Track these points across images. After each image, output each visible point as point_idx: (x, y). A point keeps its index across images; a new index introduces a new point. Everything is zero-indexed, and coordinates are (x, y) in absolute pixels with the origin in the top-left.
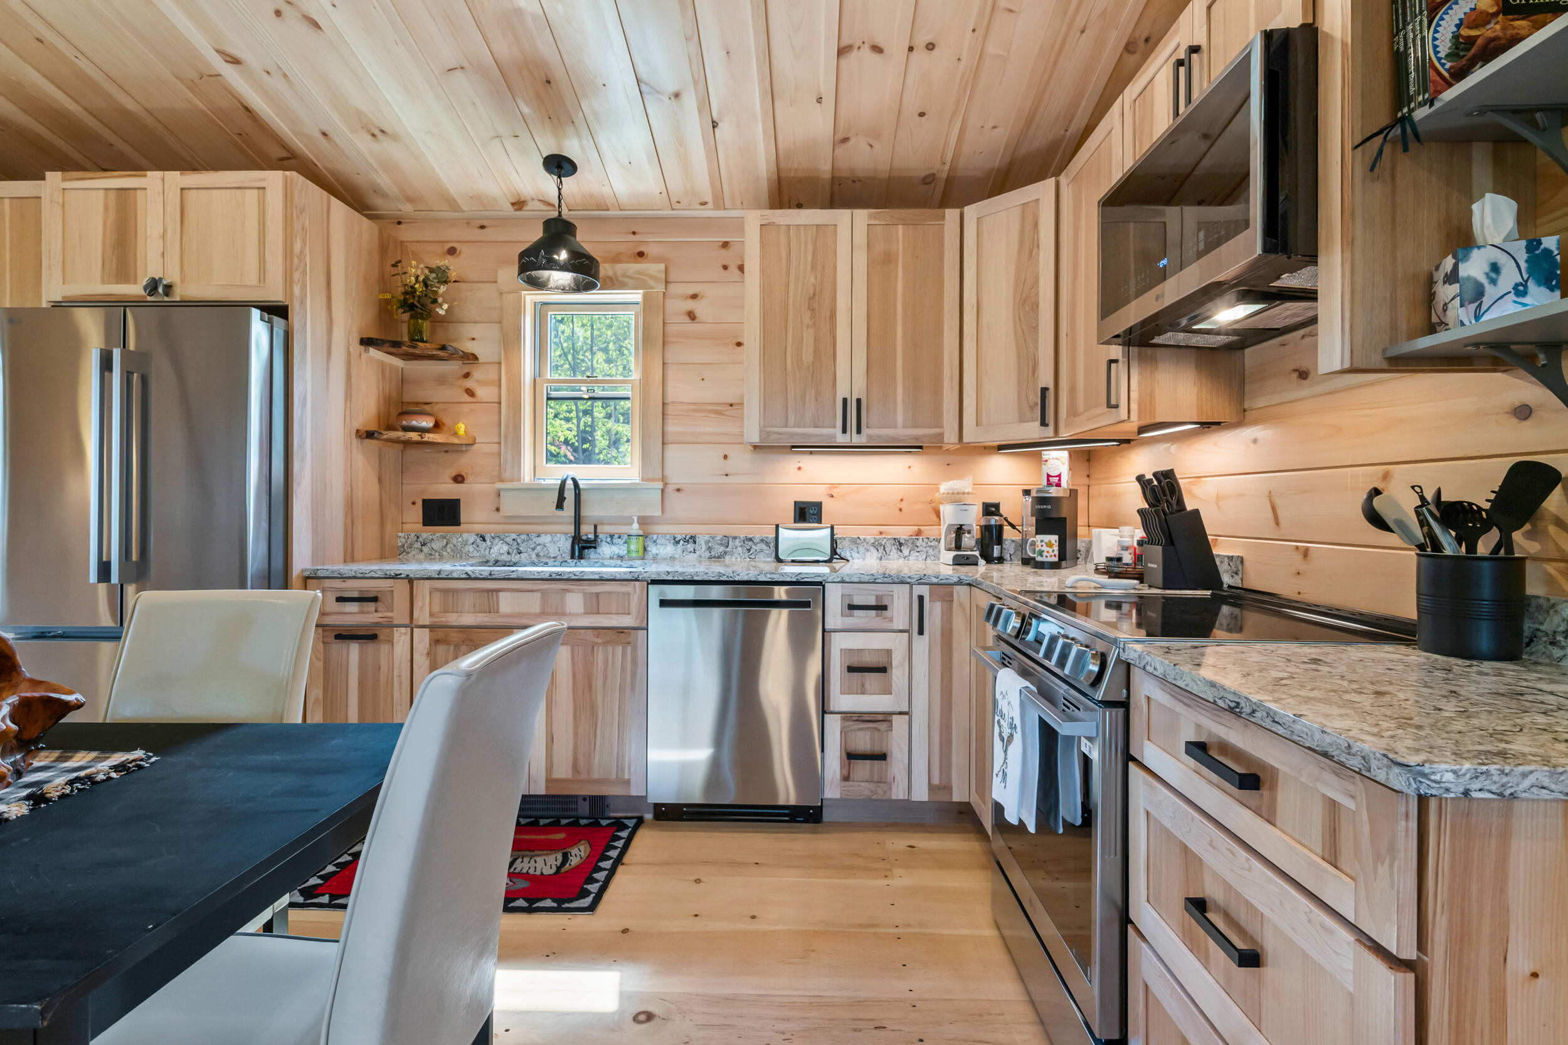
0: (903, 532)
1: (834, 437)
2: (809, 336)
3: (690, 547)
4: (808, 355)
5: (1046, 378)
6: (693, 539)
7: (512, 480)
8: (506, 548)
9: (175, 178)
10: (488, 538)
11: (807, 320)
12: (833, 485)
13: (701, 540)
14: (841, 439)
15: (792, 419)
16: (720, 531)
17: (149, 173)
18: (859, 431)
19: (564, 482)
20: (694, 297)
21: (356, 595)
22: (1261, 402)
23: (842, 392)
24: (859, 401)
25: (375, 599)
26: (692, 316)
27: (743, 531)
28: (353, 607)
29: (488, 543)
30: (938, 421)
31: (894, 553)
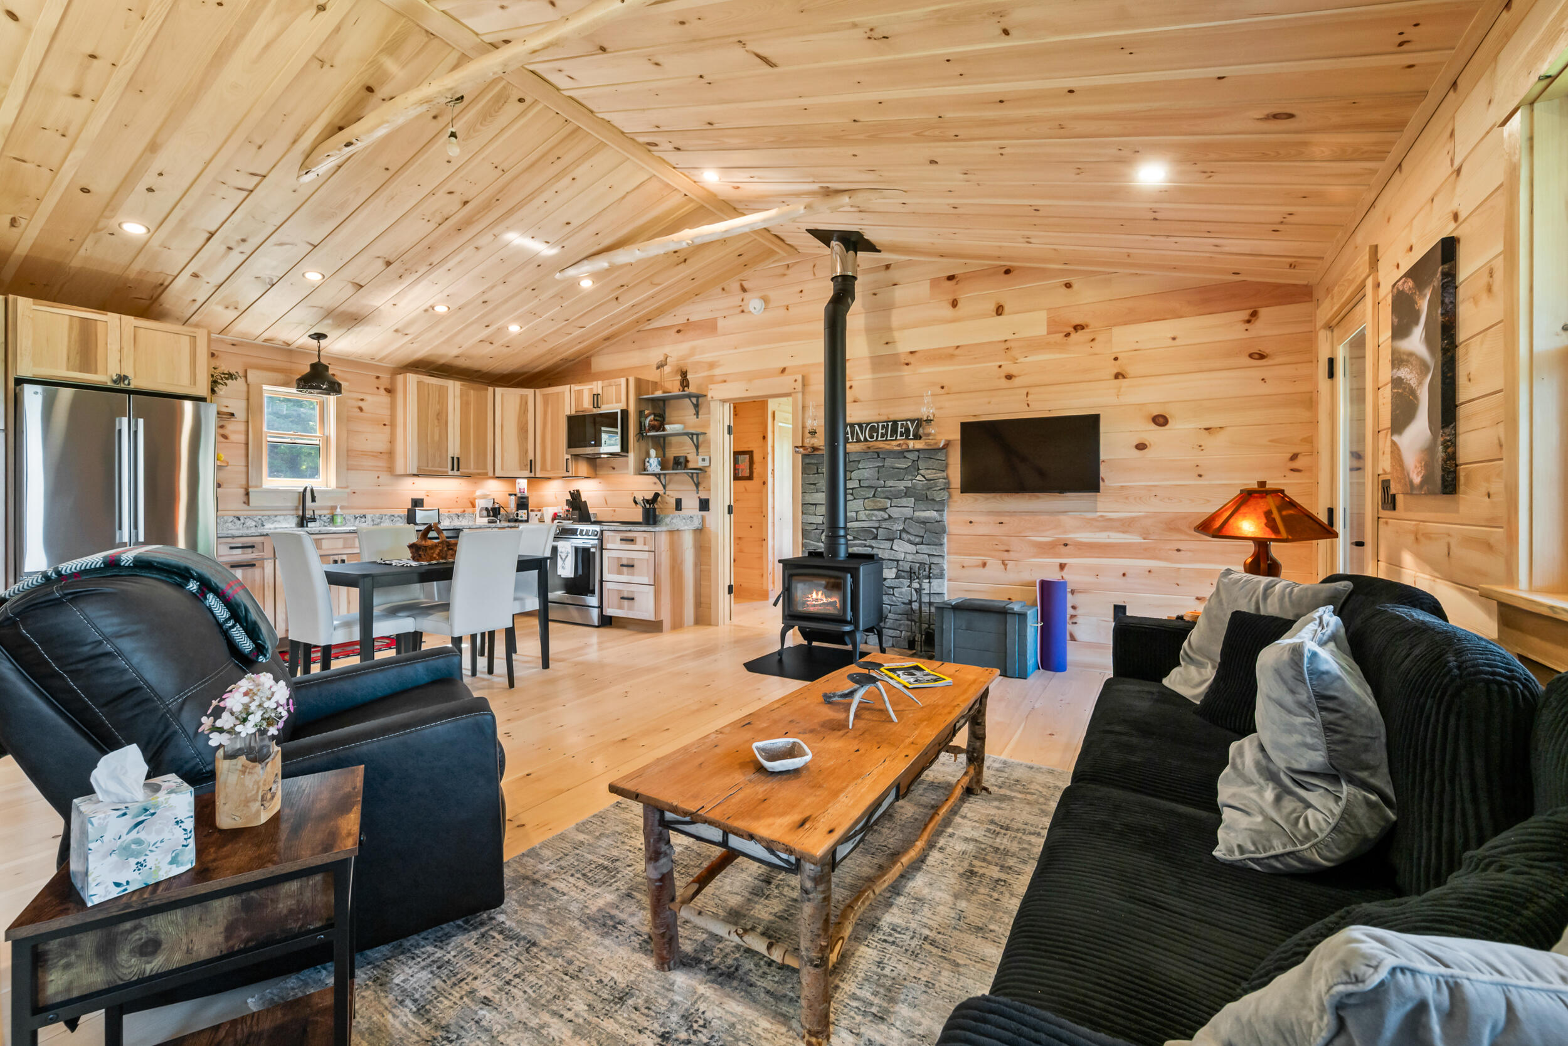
0: (458, 511)
1: (447, 472)
2: (437, 431)
3: (363, 520)
4: (436, 438)
5: (531, 456)
6: (365, 516)
7: (256, 487)
8: (254, 524)
9: (130, 321)
10: (242, 518)
11: (436, 424)
12: (428, 491)
13: (369, 517)
14: (451, 473)
15: (430, 465)
16: (378, 512)
17: (109, 313)
18: (458, 470)
19: (305, 490)
20: (362, 400)
21: (240, 545)
22: (601, 473)
23: (450, 455)
24: (458, 458)
25: (253, 547)
26: (361, 409)
27: (389, 512)
28: (239, 551)
29: (242, 521)
30: (485, 467)
31: (456, 519)
